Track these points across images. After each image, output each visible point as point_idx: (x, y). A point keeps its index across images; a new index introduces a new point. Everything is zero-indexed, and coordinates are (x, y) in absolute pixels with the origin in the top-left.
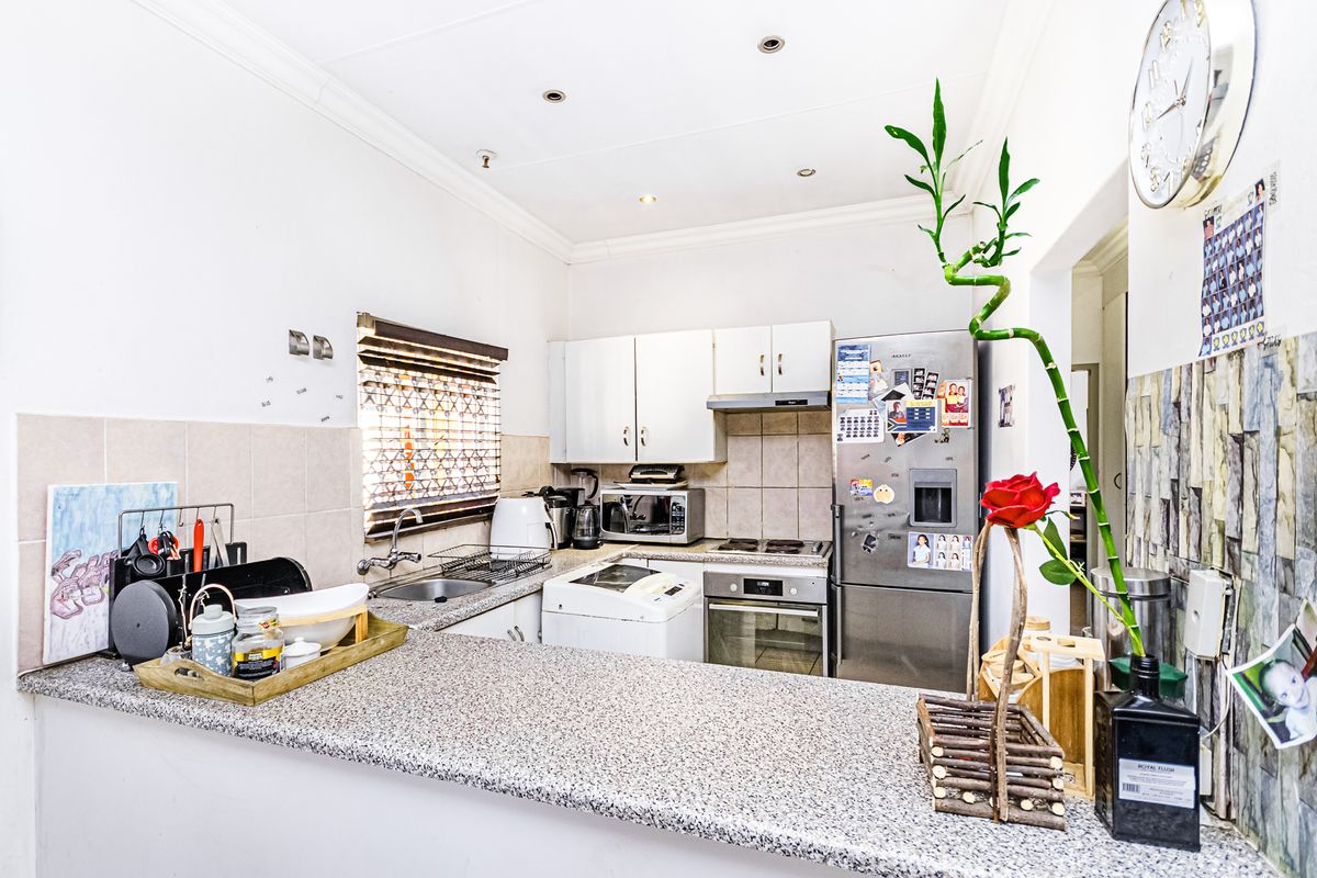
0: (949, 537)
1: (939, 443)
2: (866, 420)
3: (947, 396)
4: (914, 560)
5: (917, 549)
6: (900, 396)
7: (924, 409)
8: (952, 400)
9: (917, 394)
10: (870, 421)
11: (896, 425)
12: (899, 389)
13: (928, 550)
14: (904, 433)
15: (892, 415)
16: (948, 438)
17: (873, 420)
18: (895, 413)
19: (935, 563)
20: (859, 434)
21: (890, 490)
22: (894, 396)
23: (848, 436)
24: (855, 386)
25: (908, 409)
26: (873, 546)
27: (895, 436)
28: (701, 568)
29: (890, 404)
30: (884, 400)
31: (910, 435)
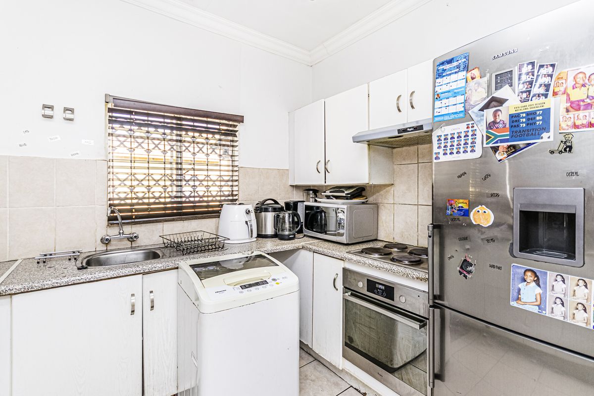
0: (571, 279)
1: (556, 155)
2: (463, 135)
3: (570, 91)
4: (518, 299)
5: (522, 285)
6: (501, 102)
7: (534, 113)
8: (577, 95)
9: (524, 95)
10: (466, 136)
11: (496, 136)
12: (499, 94)
13: (539, 290)
14: (506, 145)
15: (491, 126)
16: (571, 147)
17: (470, 134)
18: (494, 122)
19: (548, 309)
20: (455, 151)
21: (488, 211)
22: (494, 103)
23: (445, 154)
24: (452, 101)
25: (511, 116)
26: (469, 272)
27: (495, 149)
28: (341, 265)
29: (489, 114)
30: (482, 110)
31: (514, 146)
